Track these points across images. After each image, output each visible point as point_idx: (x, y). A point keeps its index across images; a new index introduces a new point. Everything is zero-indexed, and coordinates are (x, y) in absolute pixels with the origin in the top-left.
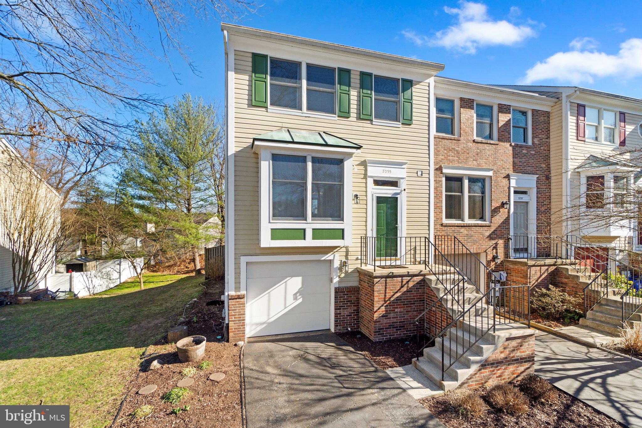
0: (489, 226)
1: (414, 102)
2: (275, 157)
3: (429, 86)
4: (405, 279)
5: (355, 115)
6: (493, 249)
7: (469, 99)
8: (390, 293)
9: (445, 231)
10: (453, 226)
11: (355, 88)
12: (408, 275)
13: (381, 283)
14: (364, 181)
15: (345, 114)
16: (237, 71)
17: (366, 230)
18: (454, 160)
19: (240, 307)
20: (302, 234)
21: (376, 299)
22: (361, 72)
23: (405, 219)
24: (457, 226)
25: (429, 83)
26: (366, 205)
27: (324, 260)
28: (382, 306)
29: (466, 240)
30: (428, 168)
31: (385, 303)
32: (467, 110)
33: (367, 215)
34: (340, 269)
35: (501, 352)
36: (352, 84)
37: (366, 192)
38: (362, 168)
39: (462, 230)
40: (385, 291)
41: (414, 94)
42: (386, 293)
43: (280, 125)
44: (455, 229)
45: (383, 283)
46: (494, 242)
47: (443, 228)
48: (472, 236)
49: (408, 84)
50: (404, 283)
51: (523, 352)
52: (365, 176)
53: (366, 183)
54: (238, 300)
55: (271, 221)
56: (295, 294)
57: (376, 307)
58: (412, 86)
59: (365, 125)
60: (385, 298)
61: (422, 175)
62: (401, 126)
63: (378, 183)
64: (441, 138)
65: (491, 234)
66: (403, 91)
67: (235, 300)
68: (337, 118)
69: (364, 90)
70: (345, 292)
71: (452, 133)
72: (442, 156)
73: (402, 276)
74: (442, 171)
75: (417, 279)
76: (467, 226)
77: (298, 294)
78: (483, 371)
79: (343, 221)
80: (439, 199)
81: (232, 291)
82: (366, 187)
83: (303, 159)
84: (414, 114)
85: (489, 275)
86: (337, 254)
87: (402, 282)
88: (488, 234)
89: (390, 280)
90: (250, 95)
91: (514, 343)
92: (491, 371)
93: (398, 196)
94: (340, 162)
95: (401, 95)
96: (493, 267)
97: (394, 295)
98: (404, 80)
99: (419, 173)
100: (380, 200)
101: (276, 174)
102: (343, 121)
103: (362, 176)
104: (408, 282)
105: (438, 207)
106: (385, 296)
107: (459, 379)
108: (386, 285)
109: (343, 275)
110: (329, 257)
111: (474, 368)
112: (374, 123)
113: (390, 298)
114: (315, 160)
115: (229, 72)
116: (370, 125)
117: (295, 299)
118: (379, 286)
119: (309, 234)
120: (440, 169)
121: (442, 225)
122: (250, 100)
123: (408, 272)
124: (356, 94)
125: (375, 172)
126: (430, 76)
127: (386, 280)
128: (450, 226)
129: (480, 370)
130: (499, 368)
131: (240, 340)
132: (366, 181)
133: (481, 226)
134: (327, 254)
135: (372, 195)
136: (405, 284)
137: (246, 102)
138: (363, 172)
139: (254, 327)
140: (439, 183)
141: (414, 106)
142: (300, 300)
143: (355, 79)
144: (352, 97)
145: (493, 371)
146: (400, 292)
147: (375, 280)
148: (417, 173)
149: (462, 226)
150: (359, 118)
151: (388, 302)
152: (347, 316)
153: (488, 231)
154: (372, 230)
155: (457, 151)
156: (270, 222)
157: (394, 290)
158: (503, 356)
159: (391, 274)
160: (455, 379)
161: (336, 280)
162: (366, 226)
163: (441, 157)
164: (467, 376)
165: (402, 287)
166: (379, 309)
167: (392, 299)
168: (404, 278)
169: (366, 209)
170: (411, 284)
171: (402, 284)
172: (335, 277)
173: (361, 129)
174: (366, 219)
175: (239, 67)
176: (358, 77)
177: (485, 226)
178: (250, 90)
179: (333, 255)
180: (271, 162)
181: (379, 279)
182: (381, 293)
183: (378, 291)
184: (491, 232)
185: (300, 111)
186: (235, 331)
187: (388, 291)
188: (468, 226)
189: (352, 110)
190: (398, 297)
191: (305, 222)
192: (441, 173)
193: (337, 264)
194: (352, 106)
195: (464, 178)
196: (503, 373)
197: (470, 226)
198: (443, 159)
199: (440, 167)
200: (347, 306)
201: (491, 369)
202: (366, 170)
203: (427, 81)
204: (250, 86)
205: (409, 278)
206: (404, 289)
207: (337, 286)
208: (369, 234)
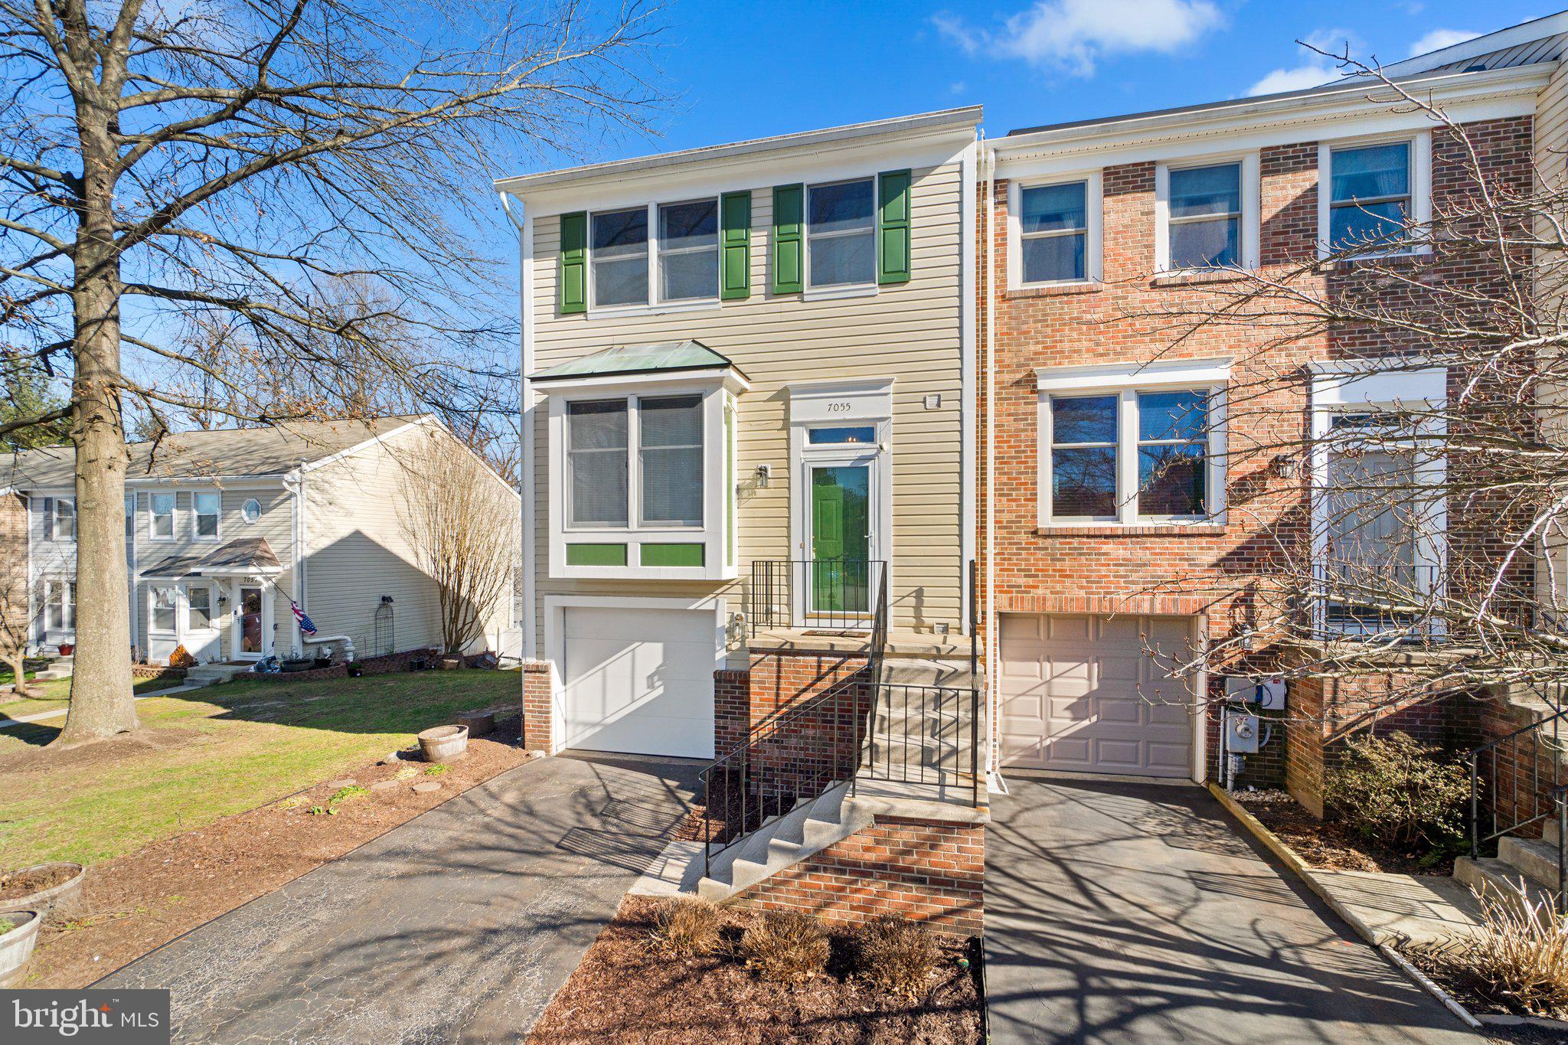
0: (1218, 535)
1: (914, 223)
2: (575, 408)
3: (961, 172)
4: (828, 662)
5: (763, 289)
6: (1233, 607)
7: (1134, 165)
8: (789, 690)
9: (1046, 549)
10: (1073, 536)
11: (760, 228)
12: (832, 652)
13: (766, 665)
14: (784, 434)
15: (738, 292)
16: (538, 254)
17: (789, 547)
18: (1078, 351)
19: (541, 687)
20: (618, 553)
21: (754, 700)
22: (775, 188)
23: (889, 520)
24: (1088, 536)
25: (961, 163)
26: (789, 488)
27: (695, 610)
28: (769, 717)
29: (1125, 576)
30: (957, 384)
31: (777, 711)
32: (1129, 196)
33: (789, 512)
34: (730, 631)
35: (867, 849)
36: (754, 222)
37: (788, 459)
38: (779, 404)
39: (1109, 547)
40: (778, 683)
41: (913, 202)
42: (778, 689)
43: (609, 340)
44: (1080, 543)
45: (772, 666)
46: (1240, 583)
47: (1041, 542)
48: (1145, 565)
49: (898, 182)
50: (824, 670)
51: (942, 865)
52: (787, 425)
53: (788, 440)
54: (537, 674)
55: (565, 529)
56: (650, 677)
57: (755, 717)
58: (909, 184)
59: (786, 306)
60: (777, 700)
61: (939, 405)
62: (879, 290)
63: (816, 436)
64: (1033, 297)
65: (1223, 560)
66: (883, 203)
67: (533, 675)
68: (722, 304)
69: (781, 228)
70: (734, 682)
71: (1079, 272)
72: (1038, 343)
73: (819, 654)
74: (1035, 386)
75: (859, 663)
76: (1124, 536)
77: (656, 678)
78: (807, 880)
79: (702, 526)
80: (1026, 462)
81: (530, 656)
82: (788, 449)
83: (620, 405)
84: (913, 253)
85: (1216, 684)
86: (723, 601)
87: (819, 667)
88: (1211, 557)
89: (787, 660)
90: (558, 295)
91: (906, 835)
92: (833, 888)
93: (870, 464)
94: (693, 402)
95: (878, 214)
96: (1234, 661)
97: (797, 696)
98: (884, 177)
99: (932, 402)
100: (822, 476)
101: (576, 439)
102: (735, 308)
103: (780, 424)
104: (835, 668)
105: (1021, 484)
106: (778, 695)
107: (734, 880)
108: (779, 671)
109: (736, 646)
110: (706, 603)
111: (776, 864)
112: (806, 298)
113: (789, 701)
114: (645, 404)
115: (526, 262)
116: (799, 305)
117: (651, 686)
118: (761, 671)
119: (635, 554)
120: (1027, 381)
121: (1035, 533)
122: (557, 304)
123: (832, 646)
124: (764, 240)
125: (810, 411)
126: (964, 143)
127: (779, 660)
128: (1065, 536)
129: (799, 876)
130: (859, 886)
131: (541, 748)
132: (788, 434)
133: (1180, 536)
134: (701, 598)
135: (803, 465)
136: (827, 674)
137: (552, 309)
138: (781, 414)
139: (580, 729)
140: (1026, 419)
141: (913, 233)
142: (660, 691)
143: (762, 209)
144: (753, 251)
145: (842, 889)
146: (813, 691)
147: (753, 656)
148: (924, 402)
149: (1106, 537)
150: (772, 294)
151: (784, 710)
152: (740, 734)
153: (1210, 548)
154: (802, 547)
155: (1088, 323)
156: (563, 532)
157: (799, 684)
158: (871, 857)
159: (787, 647)
160: (727, 877)
161: (721, 654)
162: (789, 537)
163: (1032, 348)
164: (755, 881)
165: (819, 679)
166: (761, 722)
167: (794, 704)
168: (823, 658)
169: (789, 498)
170: (843, 674)
171: (818, 672)
172: (718, 648)
173: (777, 317)
174: (789, 522)
175: (541, 248)
176: (770, 201)
177: (1200, 535)
178: (558, 286)
179: (714, 600)
180: (565, 416)
181: (762, 656)
182: (766, 688)
183: (759, 682)
184: (1224, 554)
185: (646, 306)
186: (533, 731)
187: (783, 685)
188: (1130, 536)
189: (753, 280)
190: (808, 702)
191: (626, 529)
192: (1033, 392)
193: (723, 620)
194: (753, 270)
195: (1122, 396)
196: (873, 902)
197: (1137, 536)
198: (1040, 353)
199: (1029, 375)
200: (740, 713)
201: (834, 883)
202: (787, 410)
203: (956, 158)
204: (558, 278)
205: (838, 660)
206: (826, 684)
207: (723, 668)
208: (796, 555)
